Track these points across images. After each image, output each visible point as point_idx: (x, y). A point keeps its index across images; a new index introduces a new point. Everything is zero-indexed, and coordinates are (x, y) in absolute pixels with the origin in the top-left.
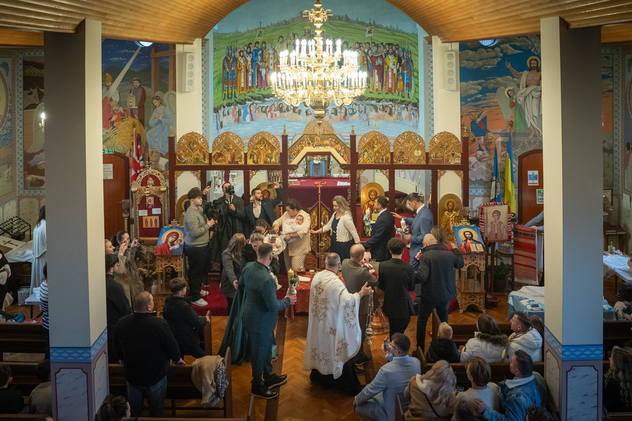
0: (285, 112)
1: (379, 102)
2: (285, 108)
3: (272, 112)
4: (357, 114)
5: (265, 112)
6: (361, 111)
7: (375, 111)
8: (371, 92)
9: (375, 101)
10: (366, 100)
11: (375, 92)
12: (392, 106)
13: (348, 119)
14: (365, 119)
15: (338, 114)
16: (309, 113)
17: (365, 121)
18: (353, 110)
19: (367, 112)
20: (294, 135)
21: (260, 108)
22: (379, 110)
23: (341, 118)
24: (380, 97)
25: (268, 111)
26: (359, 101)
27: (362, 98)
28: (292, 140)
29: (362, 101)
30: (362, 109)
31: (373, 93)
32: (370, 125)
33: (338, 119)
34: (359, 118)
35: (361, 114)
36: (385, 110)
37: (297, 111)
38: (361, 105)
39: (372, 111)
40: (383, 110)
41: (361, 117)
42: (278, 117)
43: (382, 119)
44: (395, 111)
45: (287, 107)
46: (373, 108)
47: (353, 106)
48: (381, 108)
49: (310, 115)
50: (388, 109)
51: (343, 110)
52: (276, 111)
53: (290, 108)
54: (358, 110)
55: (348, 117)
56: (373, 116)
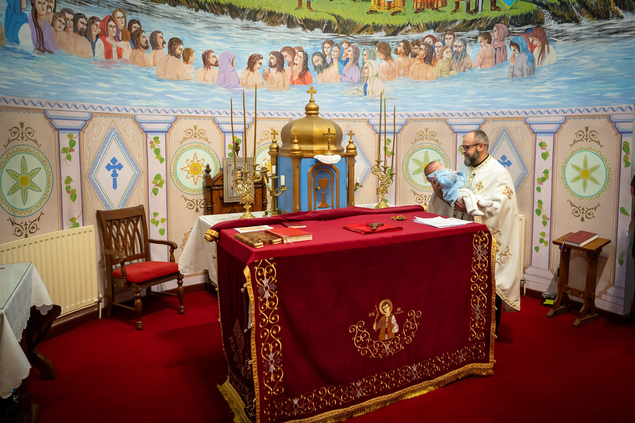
0: (147, 48)
1: (394, 34)
2: (146, 36)
3: (108, 39)
4: (335, 68)
5: (86, 34)
6: (344, 59)
7: (382, 56)
8: (371, 12)
9: (384, 33)
10: (359, 32)
11: (382, 10)
12: (435, 40)
13: (312, 82)
14: (356, 79)
15: (286, 67)
16: (212, 60)
17: (355, 84)
18: (323, 56)
19: (360, 62)
20: (171, 118)
21: (70, 17)
22: (393, 55)
23: (292, 77)
24: (398, 21)
25: (94, 33)
26: (341, 35)
27: (348, 27)
28: (166, 132)
29: (348, 35)
30: (347, 54)
31: (378, 13)
32: (369, 92)
33: (285, 80)
34: (341, 76)
35: (346, 66)
36: (413, 51)
37: (180, 52)
38: (344, 45)
39: (374, 58)
40: (405, 52)
41: (344, 75)
42: (127, 60)
43: (404, 75)
44: (442, 51)
45: (154, 36)
46: (378, 50)
47: (323, 47)
48: (402, 48)
49: (214, 67)
50: (421, 49)
51: (299, 59)
52: (120, 41)
53: (161, 40)
54: (337, 58)
55: (311, 77)
56: (378, 69)
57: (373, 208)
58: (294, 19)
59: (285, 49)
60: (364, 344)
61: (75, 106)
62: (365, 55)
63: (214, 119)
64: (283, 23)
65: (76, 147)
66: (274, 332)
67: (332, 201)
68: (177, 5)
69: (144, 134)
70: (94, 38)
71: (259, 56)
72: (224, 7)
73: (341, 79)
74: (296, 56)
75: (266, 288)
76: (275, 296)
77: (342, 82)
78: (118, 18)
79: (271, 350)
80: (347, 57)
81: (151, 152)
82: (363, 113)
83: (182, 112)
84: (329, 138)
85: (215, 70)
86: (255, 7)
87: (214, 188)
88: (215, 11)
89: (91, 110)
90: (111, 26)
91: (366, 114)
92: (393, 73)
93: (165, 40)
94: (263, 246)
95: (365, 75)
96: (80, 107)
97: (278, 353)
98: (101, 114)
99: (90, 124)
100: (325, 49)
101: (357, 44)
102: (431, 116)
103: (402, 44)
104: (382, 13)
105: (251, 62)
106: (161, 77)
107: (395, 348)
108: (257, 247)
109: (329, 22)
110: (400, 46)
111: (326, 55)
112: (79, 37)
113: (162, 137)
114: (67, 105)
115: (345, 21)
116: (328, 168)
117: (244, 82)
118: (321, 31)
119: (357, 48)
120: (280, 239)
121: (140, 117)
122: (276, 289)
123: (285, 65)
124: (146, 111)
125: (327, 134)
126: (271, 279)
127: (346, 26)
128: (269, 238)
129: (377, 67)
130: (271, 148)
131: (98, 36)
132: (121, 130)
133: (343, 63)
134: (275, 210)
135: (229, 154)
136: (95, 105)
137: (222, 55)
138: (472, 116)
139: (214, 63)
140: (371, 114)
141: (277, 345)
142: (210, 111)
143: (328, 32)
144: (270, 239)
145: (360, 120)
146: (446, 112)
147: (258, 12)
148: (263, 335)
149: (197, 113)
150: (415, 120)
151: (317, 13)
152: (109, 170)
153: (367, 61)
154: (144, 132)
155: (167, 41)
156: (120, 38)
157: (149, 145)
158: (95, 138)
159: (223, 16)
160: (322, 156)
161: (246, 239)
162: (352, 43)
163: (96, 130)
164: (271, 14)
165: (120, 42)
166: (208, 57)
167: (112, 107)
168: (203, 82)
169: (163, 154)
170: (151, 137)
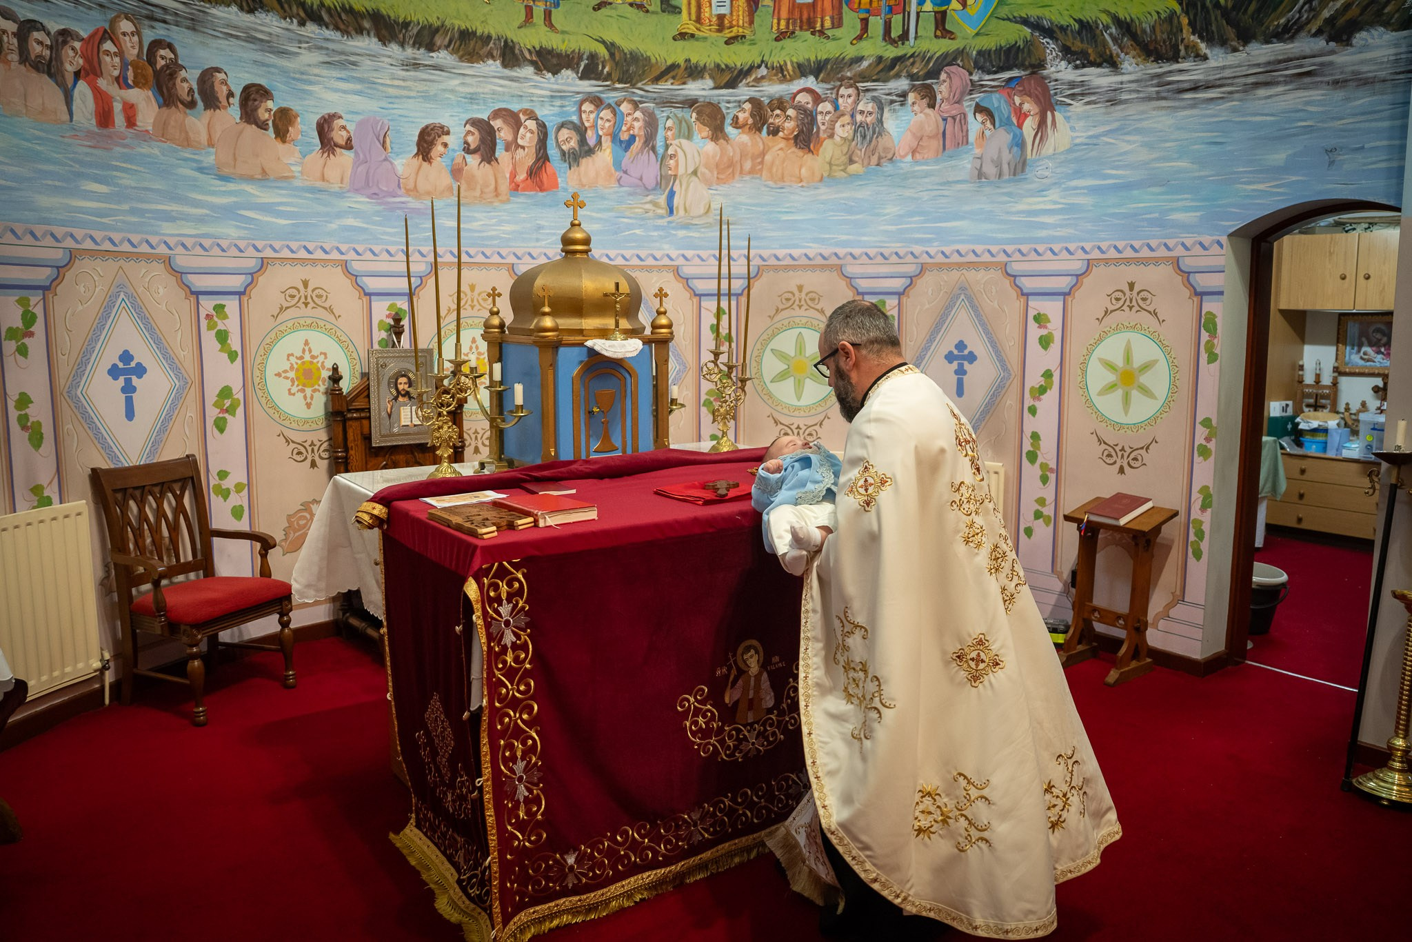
0: (191, 105)
1: (732, 84)
2: (189, 79)
3: (102, 83)
4: (605, 156)
5: (49, 68)
6: (624, 137)
7: (706, 131)
8: (682, 36)
9: (709, 83)
10: (657, 80)
11: (705, 31)
12: (818, 99)
13: (556, 186)
14: (651, 180)
15: (500, 152)
16: (339, 136)
17: (647, 191)
18: (581, 130)
19: (659, 143)
20: (252, 264)
21: (10, 26)
22: (729, 130)
23: (513, 175)
24: (739, 56)
25: (70, 68)
26: (618, 86)
27: (633, 69)
28: (240, 294)
29: (633, 86)
30: (631, 127)
31: (697, 40)
32: (677, 208)
33: (500, 181)
34: (620, 174)
35: (628, 153)
36: (771, 120)
37: (266, 116)
38: (625, 108)
39: (689, 137)
40: (754, 124)
41: (625, 172)
42: (147, 131)
43: (752, 171)
44: (833, 122)
45: (207, 76)
46: (697, 119)
47: (580, 111)
48: (747, 114)
49: (343, 151)
50: (787, 117)
51: (528, 135)
52: (129, 87)
53: (225, 88)
54: (610, 135)
55: (555, 174)
56: (697, 159)
57: (706, 451)
58: (517, 47)
59: (497, 114)
60: (705, 733)
61: (32, 234)
62: (669, 129)
63: (345, 265)
64: (493, 58)
65: (38, 328)
66: (525, 716)
67: (624, 437)
68: (256, 10)
69: (193, 299)
70: (70, 79)
71: (442, 127)
72: (362, 18)
73: (619, 181)
74: (522, 130)
75: (507, 623)
76: (526, 640)
77: (621, 186)
78: (124, 34)
79: (519, 754)
80: (631, 132)
81: (209, 339)
82: (666, 252)
83: (275, 250)
84: (616, 302)
85: (345, 158)
86: (430, 20)
87: (349, 415)
88: (342, 27)
89: (69, 243)
90: (107, 53)
91: (674, 254)
92: (729, 167)
93: (233, 89)
94: (496, 534)
95: (670, 172)
96: (44, 235)
97: (534, 759)
98: (93, 254)
99: (69, 275)
100: (584, 116)
101: (652, 105)
102: (809, 259)
103: (747, 106)
104: (705, 38)
105: (426, 141)
106: (226, 171)
107: (767, 739)
108: (485, 537)
109: (593, 57)
110: (743, 110)
111: (586, 129)
112: (34, 74)
113: (231, 305)
114: (13, 231)
115: (625, 54)
116: (615, 366)
117: (411, 186)
118: (575, 75)
119: (653, 113)
120: (531, 519)
121: (182, 261)
122: (528, 625)
123: (498, 147)
124: (193, 247)
125: (613, 294)
126: (517, 603)
127: (629, 65)
128: (506, 516)
129: (696, 154)
130: (487, 326)
131: (77, 75)
132: (140, 290)
133: (624, 145)
134: (500, 459)
135: (380, 343)
136: (79, 233)
137: (360, 124)
138: (894, 259)
139: (342, 142)
140: (683, 256)
141: (530, 742)
142: (338, 249)
143: (590, 79)
144: (509, 518)
145: (660, 268)
146: (841, 251)
147: (437, 30)
148: (502, 723)
149: (309, 252)
150: (776, 269)
151: (567, 37)
152: (116, 378)
153: (673, 142)
154: (192, 293)
155: (238, 91)
156: (130, 82)
157: (204, 323)
158: (80, 308)
159: (360, 38)
160: (603, 341)
161: (456, 520)
162: (641, 102)
163: (82, 289)
164: (466, 36)
165: (130, 91)
166: (331, 129)
167: (116, 237)
168: (319, 184)
169: (235, 343)
170: (207, 304)
